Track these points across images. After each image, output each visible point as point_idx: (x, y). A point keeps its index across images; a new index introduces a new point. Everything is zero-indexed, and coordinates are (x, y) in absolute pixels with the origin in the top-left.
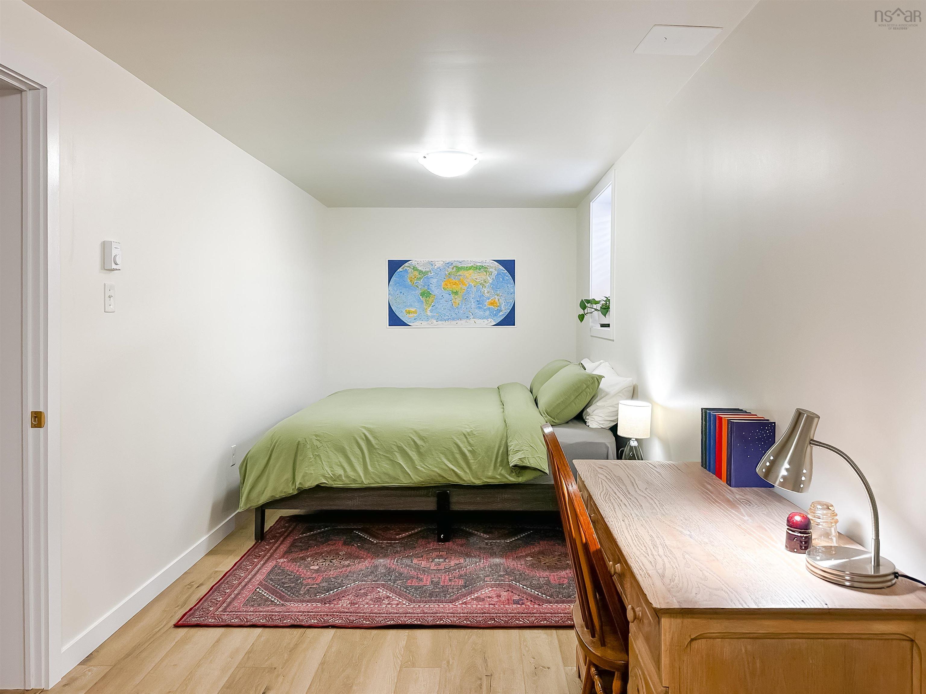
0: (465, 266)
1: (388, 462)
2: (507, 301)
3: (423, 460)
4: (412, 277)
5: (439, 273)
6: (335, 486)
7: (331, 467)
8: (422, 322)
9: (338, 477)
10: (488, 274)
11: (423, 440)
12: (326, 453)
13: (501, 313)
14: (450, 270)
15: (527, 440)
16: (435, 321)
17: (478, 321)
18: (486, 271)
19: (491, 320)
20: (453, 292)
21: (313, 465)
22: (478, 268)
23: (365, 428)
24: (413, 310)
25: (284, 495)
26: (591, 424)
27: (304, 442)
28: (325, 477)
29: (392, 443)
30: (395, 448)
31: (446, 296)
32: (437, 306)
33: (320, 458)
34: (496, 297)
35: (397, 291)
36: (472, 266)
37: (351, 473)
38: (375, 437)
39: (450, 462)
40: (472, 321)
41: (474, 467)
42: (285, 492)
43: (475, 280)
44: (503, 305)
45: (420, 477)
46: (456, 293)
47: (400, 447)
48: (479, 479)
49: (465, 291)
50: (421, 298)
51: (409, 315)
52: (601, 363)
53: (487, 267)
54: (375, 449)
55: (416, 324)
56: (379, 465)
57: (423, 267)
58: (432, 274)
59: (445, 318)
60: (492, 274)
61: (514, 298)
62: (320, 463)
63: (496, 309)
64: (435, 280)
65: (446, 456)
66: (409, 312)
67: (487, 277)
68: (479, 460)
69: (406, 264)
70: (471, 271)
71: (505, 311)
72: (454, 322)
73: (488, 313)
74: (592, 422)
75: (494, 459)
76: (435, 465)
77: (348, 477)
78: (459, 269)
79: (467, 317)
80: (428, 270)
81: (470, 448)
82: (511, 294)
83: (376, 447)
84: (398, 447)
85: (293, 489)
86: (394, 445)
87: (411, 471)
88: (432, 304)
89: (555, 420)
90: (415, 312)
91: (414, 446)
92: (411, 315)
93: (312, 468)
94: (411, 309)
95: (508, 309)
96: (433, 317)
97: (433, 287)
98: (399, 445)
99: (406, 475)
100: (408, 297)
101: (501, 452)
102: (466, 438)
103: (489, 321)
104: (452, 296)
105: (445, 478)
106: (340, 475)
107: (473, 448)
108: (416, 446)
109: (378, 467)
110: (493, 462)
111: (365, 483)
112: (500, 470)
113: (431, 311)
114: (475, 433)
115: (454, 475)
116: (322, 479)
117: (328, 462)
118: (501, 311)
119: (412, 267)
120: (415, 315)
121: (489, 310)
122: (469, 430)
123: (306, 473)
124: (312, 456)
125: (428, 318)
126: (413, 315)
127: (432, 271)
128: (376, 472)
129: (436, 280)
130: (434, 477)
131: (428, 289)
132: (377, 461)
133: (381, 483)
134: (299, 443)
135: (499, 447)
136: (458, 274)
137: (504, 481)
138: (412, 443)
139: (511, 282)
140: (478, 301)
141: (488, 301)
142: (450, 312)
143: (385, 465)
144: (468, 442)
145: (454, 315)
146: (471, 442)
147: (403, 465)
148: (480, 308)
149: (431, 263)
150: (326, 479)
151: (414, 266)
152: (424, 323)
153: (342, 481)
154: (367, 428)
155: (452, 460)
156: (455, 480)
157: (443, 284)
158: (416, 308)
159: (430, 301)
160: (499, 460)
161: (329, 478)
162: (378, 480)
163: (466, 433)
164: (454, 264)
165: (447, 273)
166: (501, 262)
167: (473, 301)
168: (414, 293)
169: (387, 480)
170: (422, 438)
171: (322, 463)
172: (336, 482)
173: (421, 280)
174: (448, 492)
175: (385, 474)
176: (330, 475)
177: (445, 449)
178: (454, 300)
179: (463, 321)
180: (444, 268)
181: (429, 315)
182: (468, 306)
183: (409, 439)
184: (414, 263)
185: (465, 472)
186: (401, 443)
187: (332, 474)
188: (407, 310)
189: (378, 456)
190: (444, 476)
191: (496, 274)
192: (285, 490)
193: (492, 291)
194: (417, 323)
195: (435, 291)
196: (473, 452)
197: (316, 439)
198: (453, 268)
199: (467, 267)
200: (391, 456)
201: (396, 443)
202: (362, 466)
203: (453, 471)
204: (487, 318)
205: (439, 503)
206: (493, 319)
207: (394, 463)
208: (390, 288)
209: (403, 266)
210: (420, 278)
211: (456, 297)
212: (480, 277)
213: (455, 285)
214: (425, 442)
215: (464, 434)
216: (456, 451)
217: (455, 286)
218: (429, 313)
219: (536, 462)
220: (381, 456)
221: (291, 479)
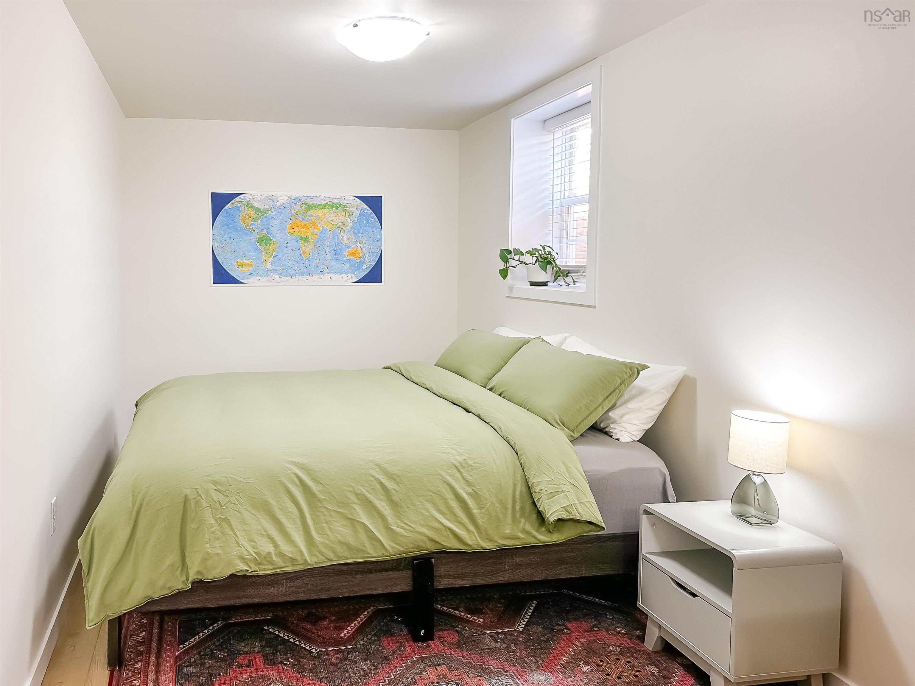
0: (318, 203)
1: (344, 523)
2: (372, 250)
3: (399, 515)
4: (245, 217)
5: (283, 212)
6: (260, 573)
7: (251, 540)
8: (259, 278)
9: (265, 558)
10: (348, 214)
11: (395, 479)
12: (239, 514)
13: (365, 267)
14: (297, 208)
15: (562, 474)
16: (277, 277)
17: (336, 277)
18: (345, 211)
19: (352, 275)
20: (301, 238)
21: (218, 539)
22: (335, 206)
23: (295, 464)
24: (248, 261)
25: (167, 592)
26: (620, 436)
27: (195, 496)
28: (243, 559)
29: (346, 488)
30: (353, 498)
31: (293, 243)
32: (280, 256)
33: (230, 525)
34: (358, 244)
35: (225, 235)
36: (327, 203)
37: (285, 548)
38: (314, 480)
39: (443, 515)
40: (327, 276)
41: (480, 521)
42: (169, 588)
43: (331, 222)
44: (367, 256)
45: (398, 544)
46: (306, 239)
47: (360, 494)
48: (491, 541)
49: (318, 237)
50: (259, 246)
51: (242, 269)
52: (566, 337)
53: (347, 205)
54: (320, 501)
55: (251, 280)
56: (330, 529)
57: (261, 203)
58: (273, 214)
59: (292, 273)
60: (354, 215)
61: (381, 246)
62: (231, 533)
63: (358, 261)
64: (276, 222)
65: (434, 504)
66: (242, 265)
67: (347, 218)
68: (487, 510)
69: (238, 199)
70: (325, 210)
71: (370, 263)
72: (303, 279)
73: (347, 266)
74: (622, 433)
75: (510, 506)
76: (422, 522)
77: (281, 555)
78: (309, 207)
79: (321, 271)
80: (268, 207)
81: (469, 490)
82: (378, 241)
83: (321, 497)
84: (356, 494)
85: (183, 582)
86: (350, 491)
87: (383, 536)
88: (274, 253)
89: (574, 433)
90: (250, 265)
91: (381, 491)
92: (245, 269)
93: (217, 544)
94: (244, 261)
95: (374, 260)
96: (274, 271)
97: (275, 231)
98: (358, 492)
99: (375, 543)
100: (240, 243)
101: (518, 493)
102: (460, 472)
103: (350, 277)
104: (301, 243)
105: (438, 542)
106: (269, 554)
107: (473, 488)
108: (384, 491)
109: (329, 533)
110: (510, 511)
111: (310, 563)
112: (522, 524)
113: (273, 264)
114: (470, 462)
115: (451, 536)
116: (240, 564)
117: (245, 530)
118: (364, 263)
119: (246, 204)
120: (250, 269)
121: (350, 262)
122: (460, 459)
123: (208, 553)
124: (213, 522)
125: (268, 273)
126: (247, 269)
127: (273, 209)
128: (327, 542)
129: (279, 221)
130: (421, 544)
131: (268, 233)
132: (327, 522)
133: (335, 559)
134: (186, 499)
135: (515, 485)
136: (309, 213)
137: (530, 541)
138: (378, 486)
139: (378, 225)
140: (334, 250)
141: (347, 250)
142: (297, 265)
143: (340, 529)
144: (464, 479)
145: (303, 269)
146: (469, 478)
147: (369, 526)
148: (338, 259)
149: (272, 198)
150: (246, 562)
151: (248, 202)
152: (263, 280)
153: (271, 562)
154: (298, 463)
155: (445, 511)
156: (453, 545)
157: (288, 226)
158: (252, 259)
159: (271, 250)
160: (518, 508)
161: (250, 560)
162: (331, 556)
163: (457, 464)
164: (302, 200)
165: (293, 211)
166: (363, 199)
167: (328, 250)
168: (249, 238)
169: (344, 554)
170: (391, 477)
171: (235, 534)
172: (263, 567)
173: (259, 221)
174: (432, 562)
175: (341, 543)
176: (251, 554)
177: (432, 494)
178: (303, 249)
179: (315, 277)
180: (290, 206)
181: (270, 268)
182: (322, 257)
183: (372, 479)
184: (248, 197)
185: (468, 530)
186: (360, 488)
187: (256, 553)
188: (239, 262)
189: (326, 513)
190: (438, 539)
191: (359, 214)
192: (169, 585)
193: (354, 238)
194: (253, 280)
195: (278, 236)
196: (475, 496)
197: (216, 488)
198: (301, 206)
199: (320, 205)
200: (348, 512)
201: (354, 489)
202: (301, 532)
203: (451, 530)
204: (346, 272)
205: (415, 580)
206: (354, 274)
207: (353, 522)
208: (215, 231)
209: (233, 201)
210: (257, 219)
211: (305, 245)
212: (337, 218)
213: (303, 228)
214: (397, 483)
215: (455, 466)
216: (449, 496)
217: (304, 230)
218: (269, 266)
219: (588, 512)
220: (332, 513)
221: (178, 563)
